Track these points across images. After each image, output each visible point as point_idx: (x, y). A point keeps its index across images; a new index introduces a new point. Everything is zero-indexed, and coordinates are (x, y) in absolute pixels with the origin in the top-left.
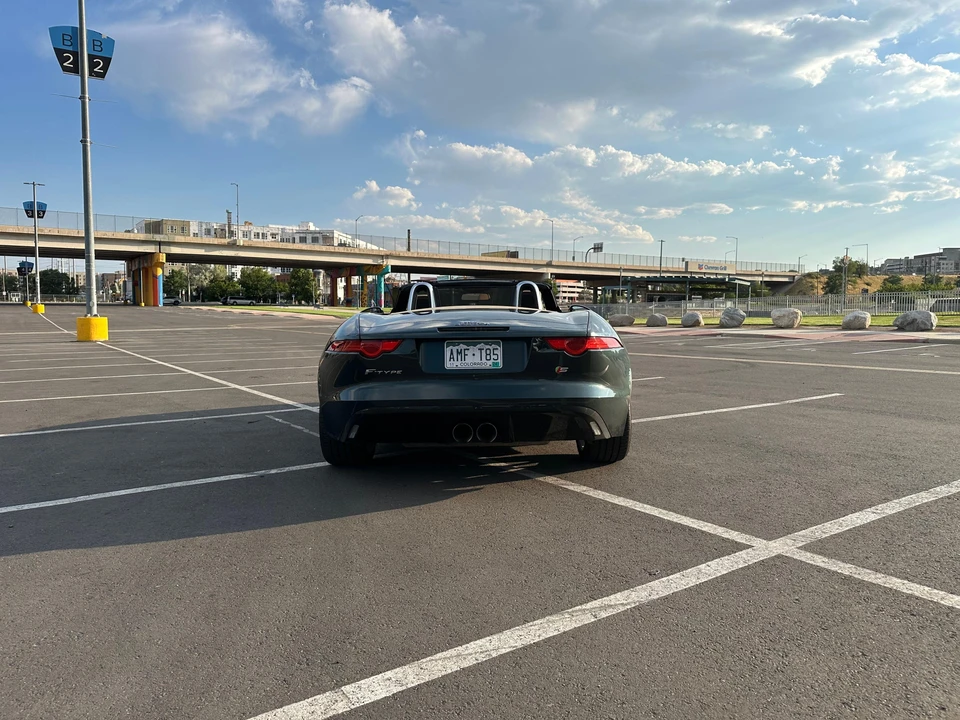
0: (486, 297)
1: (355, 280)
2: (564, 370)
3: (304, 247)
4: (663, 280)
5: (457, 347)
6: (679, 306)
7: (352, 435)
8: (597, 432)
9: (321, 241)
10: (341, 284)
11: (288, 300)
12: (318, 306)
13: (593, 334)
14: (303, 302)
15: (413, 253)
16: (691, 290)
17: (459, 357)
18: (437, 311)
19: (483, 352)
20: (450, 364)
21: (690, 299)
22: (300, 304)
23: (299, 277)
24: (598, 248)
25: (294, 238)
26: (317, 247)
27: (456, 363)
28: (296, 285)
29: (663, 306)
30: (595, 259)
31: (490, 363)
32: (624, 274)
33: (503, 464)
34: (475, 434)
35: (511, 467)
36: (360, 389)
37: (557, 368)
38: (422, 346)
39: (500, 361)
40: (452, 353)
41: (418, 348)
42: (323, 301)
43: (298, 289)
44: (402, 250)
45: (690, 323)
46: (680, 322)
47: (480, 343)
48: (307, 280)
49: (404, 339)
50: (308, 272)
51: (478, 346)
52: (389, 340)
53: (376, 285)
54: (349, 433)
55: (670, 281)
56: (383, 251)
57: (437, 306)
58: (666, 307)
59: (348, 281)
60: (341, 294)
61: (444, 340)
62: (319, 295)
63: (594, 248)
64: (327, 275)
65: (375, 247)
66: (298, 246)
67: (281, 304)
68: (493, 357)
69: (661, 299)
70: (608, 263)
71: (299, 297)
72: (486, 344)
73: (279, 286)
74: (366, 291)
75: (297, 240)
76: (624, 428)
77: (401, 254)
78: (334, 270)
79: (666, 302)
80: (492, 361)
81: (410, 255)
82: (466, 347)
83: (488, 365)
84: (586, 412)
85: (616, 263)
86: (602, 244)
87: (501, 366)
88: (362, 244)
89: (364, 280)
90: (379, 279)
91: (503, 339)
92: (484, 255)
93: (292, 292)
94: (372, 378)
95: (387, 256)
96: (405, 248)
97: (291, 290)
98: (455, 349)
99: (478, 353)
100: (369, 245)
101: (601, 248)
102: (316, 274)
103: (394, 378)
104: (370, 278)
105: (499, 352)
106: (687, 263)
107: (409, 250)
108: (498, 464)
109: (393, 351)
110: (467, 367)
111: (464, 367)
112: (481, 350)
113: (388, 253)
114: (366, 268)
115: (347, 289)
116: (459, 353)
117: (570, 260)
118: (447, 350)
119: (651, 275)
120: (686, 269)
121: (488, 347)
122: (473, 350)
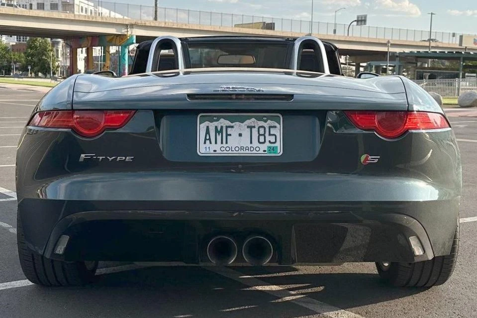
0: (250, 59)
1: (97, 51)
2: (374, 159)
3: (41, 13)
4: (434, 56)
5: (215, 123)
6: (451, 84)
7: (60, 250)
8: (418, 252)
9: (60, 8)
10: (81, 54)
11: (24, 70)
12: (56, 79)
13: (416, 108)
14: (40, 74)
15: (160, 22)
16: (465, 67)
17: (219, 138)
18: (186, 73)
19: (255, 131)
20: (205, 148)
21: (464, 77)
22: (37, 76)
23: (36, 47)
24: (361, 21)
25: (31, 5)
26: (55, 14)
27: (213, 147)
28: (32, 55)
29: (434, 84)
30: (358, 33)
31: (264, 147)
32: (392, 50)
33: (274, 288)
34: (240, 252)
35: (286, 293)
36: (72, 183)
37: (363, 158)
38: (164, 121)
39: (279, 145)
40: (208, 132)
41: (158, 125)
42: (62, 73)
43: (35, 59)
44: (148, 19)
45: (468, 103)
46: (456, 102)
47: (249, 118)
48: (44, 51)
49: (136, 110)
50: (45, 42)
51: (248, 122)
52: (118, 111)
53: (120, 56)
54: (56, 245)
55: (441, 57)
56: (127, 20)
57: (186, 67)
58: (437, 86)
59: (89, 52)
60: (81, 65)
61: (196, 112)
62: (58, 67)
63: (357, 21)
64: (67, 45)
65: (118, 16)
66: (35, 12)
67: (16, 76)
68: (268, 138)
69: (432, 77)
70: (373, 37)
71: (36, 69)
72: (259, 119)
73: (15, 56)
74: (108, 63)
75: (35, 6)
76: (451, 243)
77: (148, 24)
78: (74, 40)
79: (437, 81)
80: (267, 144)
81: (157, 25)
82: (228, 123)
83: (261, 149)
84: (404, 223)
85: (382, 38)
86: (365, 16)
87: (280, 152)
88: (105, 12)
89: (106, 51)
90: (123, 50)
91: (284, 112)
92: (236, 26)
93: (28, 63)
94: (90, 166)
95: (132, 26)
96: (152, 18)
97: (27, 61)
98: (212, 126)
99: (246, 133)
100: (113, 14)
101: (365, 21)
102: (55, 44)
103: (123, 167)
104: (113, 49)
105: (278, 131)
106: (461, 37)
107: (156, 19)
108: (267, 288)
109: (120, 127)
110: (230, 153)
111: (226, 153)
112: (251, 128)
113: (133, 22)
114: (108, 38)
115: (88, 60)
116: (218, 131)
117: (332, 33)
118: (201, 129)
119: (421, 50)
120: (461, 44)
121: (261, 123)
122: (240, 128)
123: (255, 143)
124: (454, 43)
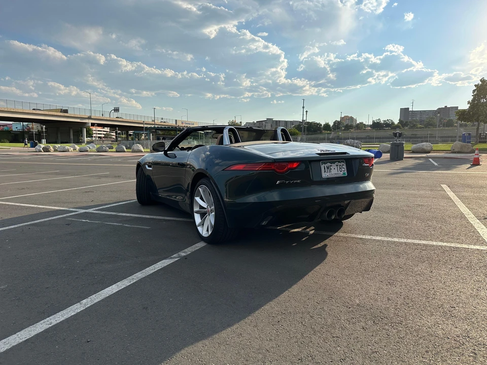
4: (165, 129)
5: (326, 165)
17: (328, 170)
19: (338, 167)
27: (327, 174)
37: (366, 174)
39: (346, 172)
40: (324, 168)
51: (336, 164)
61: (320, 161)
63: (114, 110)
68: (342, 169)
69: (163, 139)
72: (339, 162)
82: (330, 164)
83: (341, 174)
91: (345, 159)
105: (345, 167)
109: (296, 168)
111: (331, 176)
116: (328, 168)
117: (101, 116)
118: (322, 167)
119: (159, 126)
120: (176, 124)
121: (340, 164)
122: (334, 166)
123: (339, 172)
124: (173, 123)
